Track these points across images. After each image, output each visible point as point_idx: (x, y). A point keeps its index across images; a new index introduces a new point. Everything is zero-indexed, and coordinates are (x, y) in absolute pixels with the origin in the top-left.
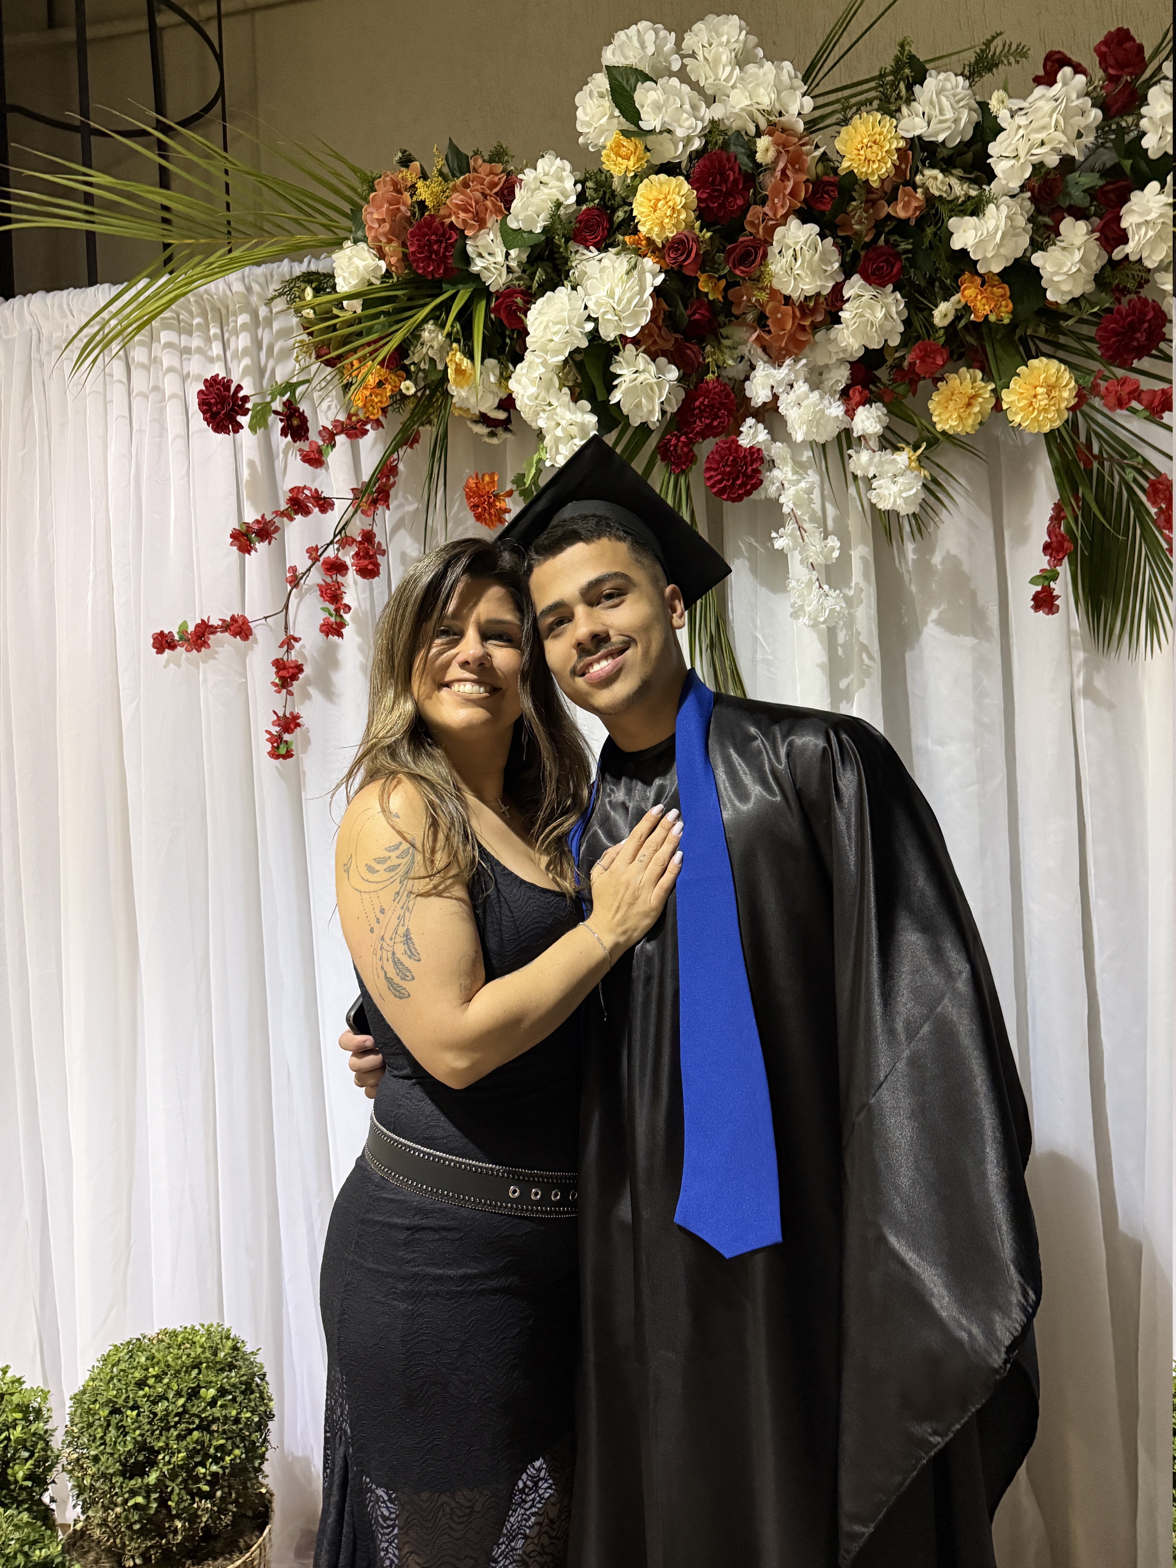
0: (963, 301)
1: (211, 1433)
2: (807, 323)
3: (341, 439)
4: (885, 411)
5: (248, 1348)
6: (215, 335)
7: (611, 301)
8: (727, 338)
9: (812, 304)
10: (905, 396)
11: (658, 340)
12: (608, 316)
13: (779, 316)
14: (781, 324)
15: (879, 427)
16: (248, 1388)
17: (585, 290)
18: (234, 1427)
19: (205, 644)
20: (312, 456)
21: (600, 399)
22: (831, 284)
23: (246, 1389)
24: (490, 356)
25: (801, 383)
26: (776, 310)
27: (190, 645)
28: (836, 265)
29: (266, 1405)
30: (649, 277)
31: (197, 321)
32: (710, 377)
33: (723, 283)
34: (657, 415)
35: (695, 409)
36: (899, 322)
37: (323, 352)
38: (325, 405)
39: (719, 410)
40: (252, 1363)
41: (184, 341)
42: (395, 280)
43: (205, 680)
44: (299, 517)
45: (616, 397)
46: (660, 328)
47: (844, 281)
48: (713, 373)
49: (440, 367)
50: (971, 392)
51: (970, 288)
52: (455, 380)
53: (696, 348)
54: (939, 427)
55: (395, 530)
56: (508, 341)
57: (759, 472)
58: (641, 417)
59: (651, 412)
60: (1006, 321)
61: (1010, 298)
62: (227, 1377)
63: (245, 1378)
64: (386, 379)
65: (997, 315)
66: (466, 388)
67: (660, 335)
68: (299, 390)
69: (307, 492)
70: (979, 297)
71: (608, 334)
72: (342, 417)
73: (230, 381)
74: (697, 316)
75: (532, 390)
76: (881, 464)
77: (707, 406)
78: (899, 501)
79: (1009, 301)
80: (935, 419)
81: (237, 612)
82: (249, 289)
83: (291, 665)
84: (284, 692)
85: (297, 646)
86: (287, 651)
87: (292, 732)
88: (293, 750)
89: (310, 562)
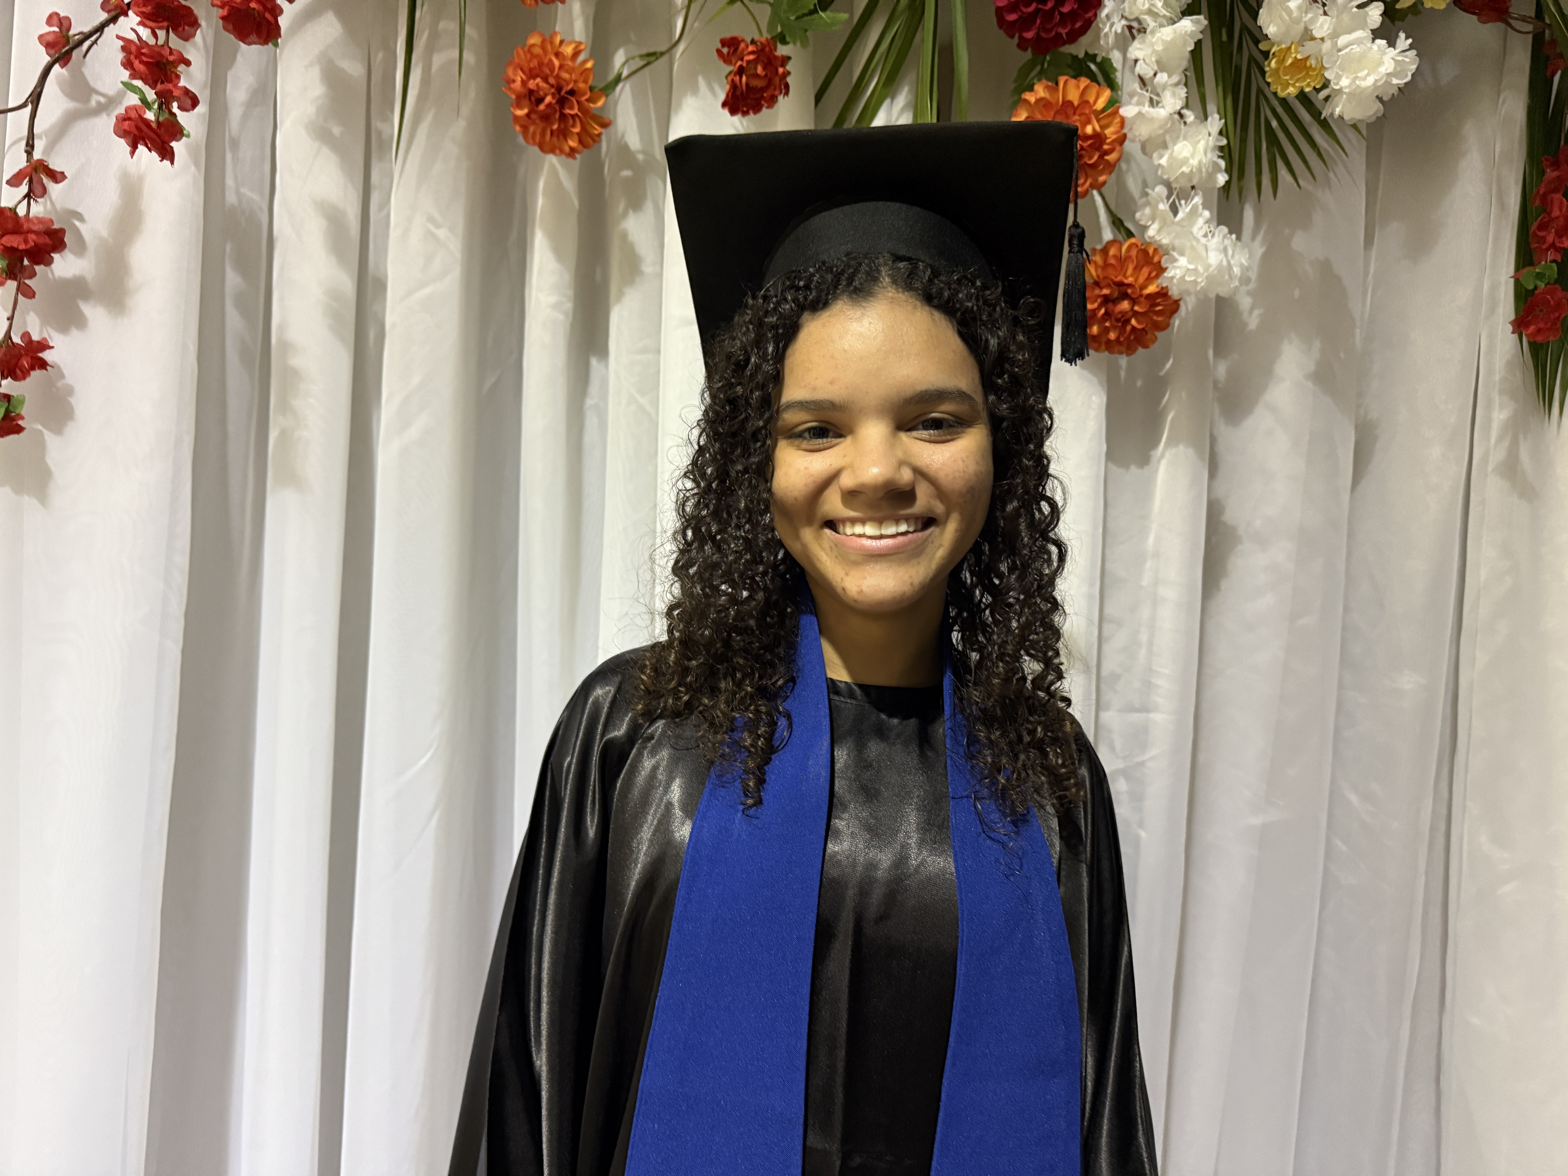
83: (35, 228)
84: (12, 285)
85: (54, 189)
86: (28, 196)
87: (24, 378)
88: (22, 418)
89: (104, 16)
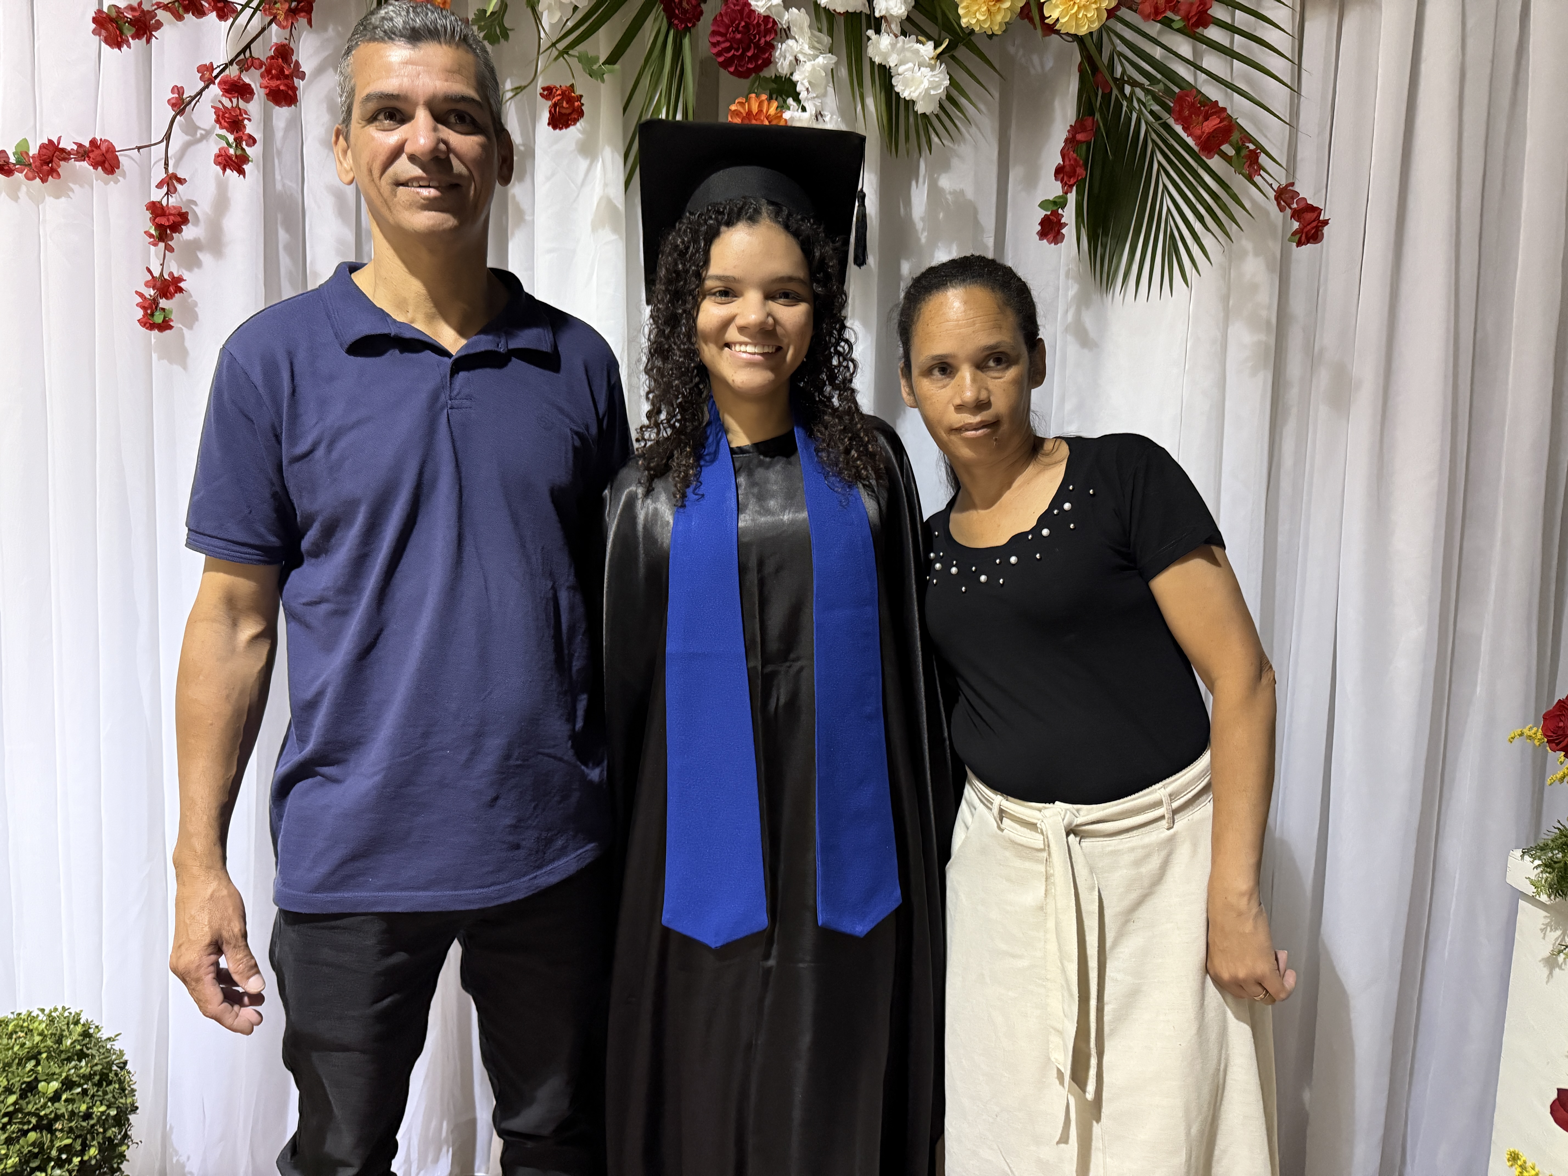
1: (52, 1132)
15: (904, 8)
18: (84, 1124)
19: (53, 172)
23: (101, 1080)
27: (32, 171)
29: (128, 1097)
44: (188, 17)
54: (964, 22)
57: (772, 43)
78: (921, 95)
80: (961, 12)
81: (99, 136)
83: (172, 212)
84: (162, 245)
85: (181, 188)
86: (167, 194)
87: (172, 298)
88: (172, 321)
89: (202, 85)
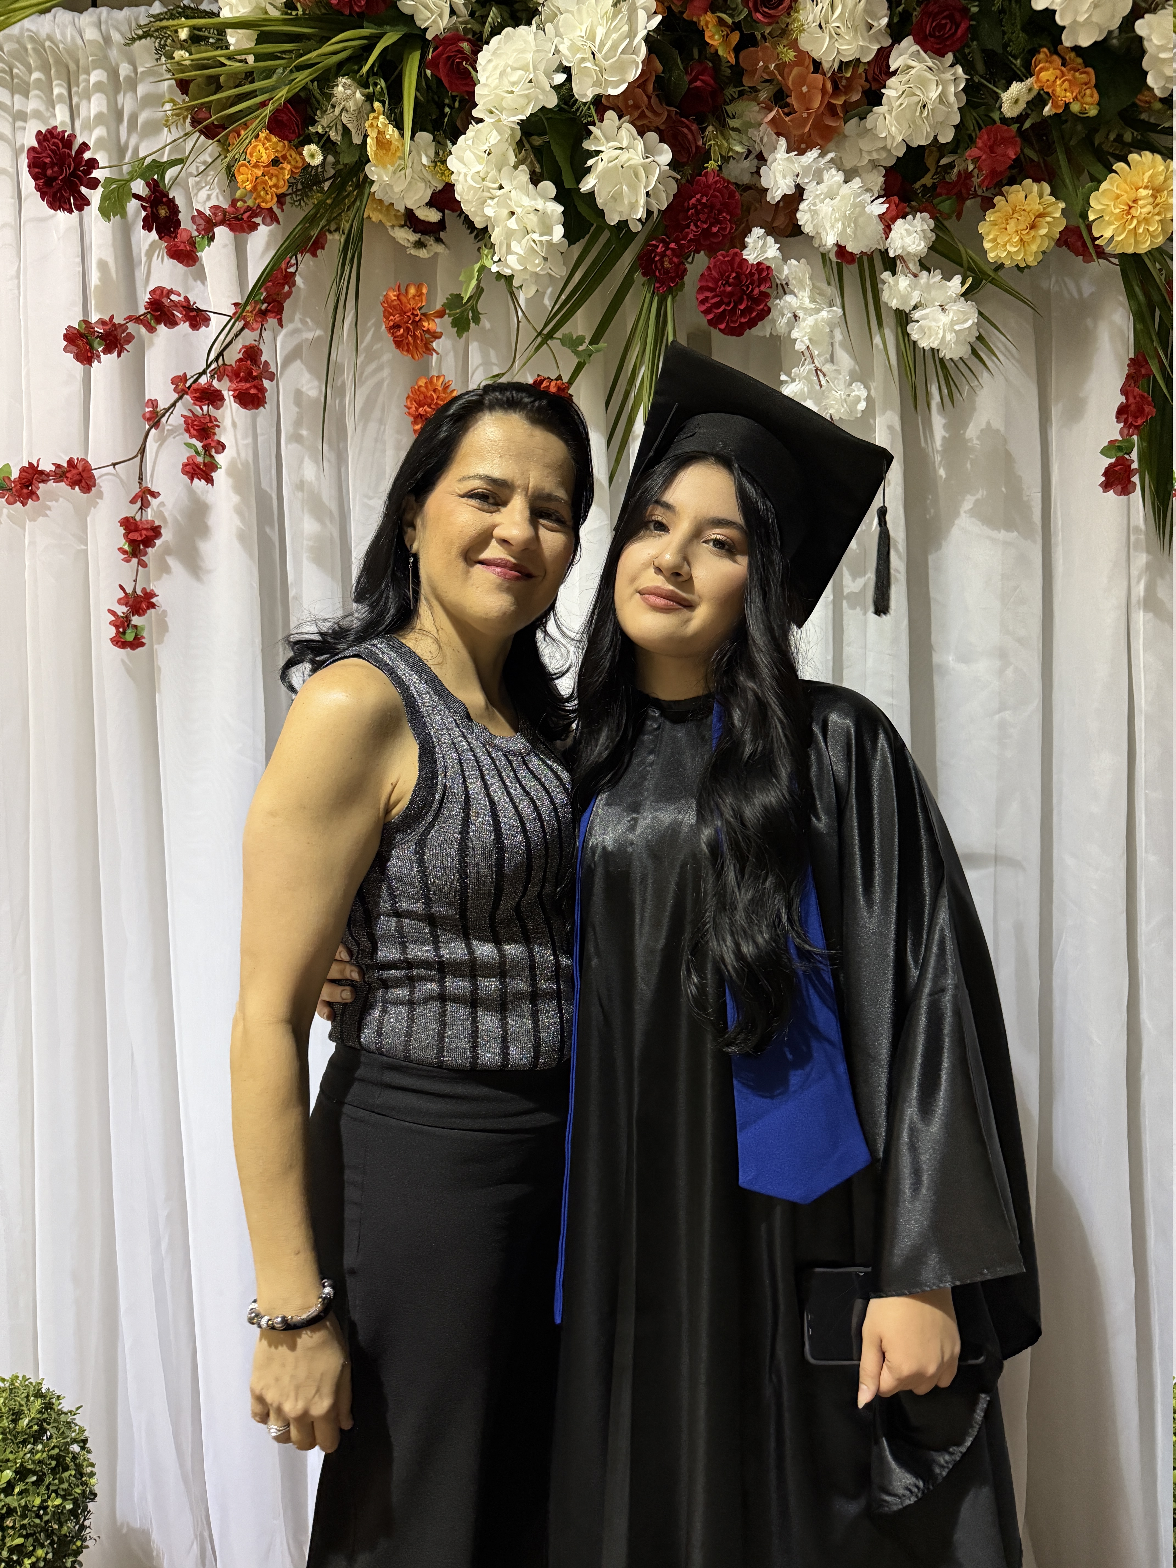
0: (1036, 87)
2: (839, 102)
3: (222, 233)
4: (932, 223)
5: (66, 1405)
6: (60, 96)
7: (589, 44)
8: (734, 117)
9: (848, 75)
10: (948, 217)
11: (647, 112)
12: (588, 64)
13: (805, 89)
14: (805, 99)
15: (923, 244)
16: (60, 1464)
17: (556, 28)
18: (37, 1521)
19: (32, 495)
20: (182, 247)
21: (567, 187)
22: (875, 47)
23: (57, 1466)
24: (423, 129)
25: (833, 171)
26: (802, 80)
27: (12, 495)
28: (885, 21)
29: (85, 1484)
30: (642, 15)
31: (36, 75)
32: (712, 165)
33: (735, 37)
34: (641, 213)
35: (688, 210)
36: (956, 109)
37: (201, 116)
38: (203, 194)
39: (720, 212)
40: (69, 1424)
41: (18, 102)
42: (300, 12)
43: (33, 543)
44: (162, 329)
45: (587, 184)
46: (649, 98)
47: (892, 46)
48: (716, 161)
49: (357, 140)
50: (1038, 208)
51: (1047, 69)
52: (376, 154)
53: (694, 127)
54: (991, 256)
55: (288, 360)
56: (447, 110)
57: (767, 296)
58: (621, 213)
59: (633, 206)
60: (1093, 112)
61: (1096, 86)
62: (31, 1452)
63: (56, 1451)
64: (284, 157)
65: (1082, 104)
66: (391, 168)
67: (650, 107)
68: (170, 174)
69: (174, 297)
70: (1058, 82)
71: (584, 91)
72: (225, 206)
73: (73, 136)
74: (698, 83)
75: (479, 168)
76: (928, 287)
77: (704, 205)
78: (949, 337)
79: (1095, 91)
80: (987, 245)
81: (76, 455)
82: (107, 40)
83: (146, 527)
84: (135, 561)
85: (154, 502)
86: (141, 508)
87: (144, 615)
88: (144, 638)
89: (176, 396)
